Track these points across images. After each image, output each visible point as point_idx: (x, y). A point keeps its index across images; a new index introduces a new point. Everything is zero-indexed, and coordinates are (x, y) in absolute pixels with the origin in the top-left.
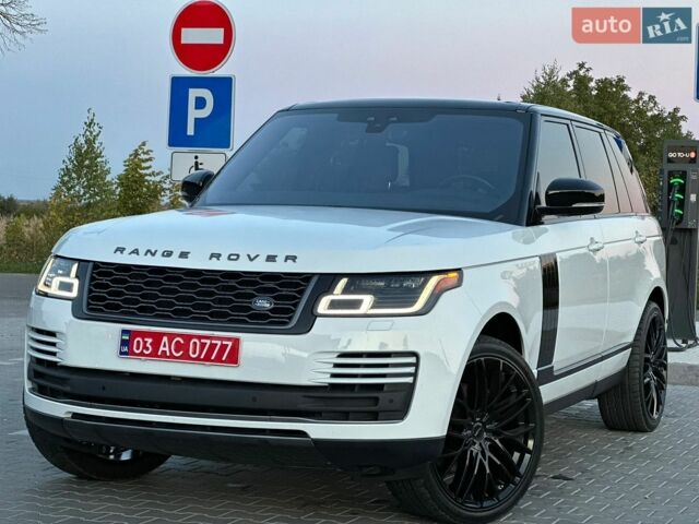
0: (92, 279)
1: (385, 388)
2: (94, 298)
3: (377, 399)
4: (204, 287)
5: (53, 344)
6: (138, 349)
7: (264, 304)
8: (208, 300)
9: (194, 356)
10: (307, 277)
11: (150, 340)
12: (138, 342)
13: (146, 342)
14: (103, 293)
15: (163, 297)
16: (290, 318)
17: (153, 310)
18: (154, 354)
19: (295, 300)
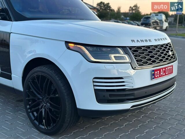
5: (123, 82)
6: (156, 75)
9: (167, 74)
11: (158, 72)
12: (156, 73)
13: (158, 73)
18: (160, 76)
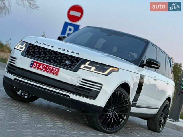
0: (28, 47)
1: (92, 91)
2: (27, 52)
3: (89, 93)
4: (55, 55)
5: (15, 61)
7: (68, 62)
8: (54, 58)
10: (80, 59)
12: (35, 64)
13: (37, 65)
14: (30, 51)
15: (44, 55)
16: (73, 67)
17: (41, 57)
19: (76, 63)
